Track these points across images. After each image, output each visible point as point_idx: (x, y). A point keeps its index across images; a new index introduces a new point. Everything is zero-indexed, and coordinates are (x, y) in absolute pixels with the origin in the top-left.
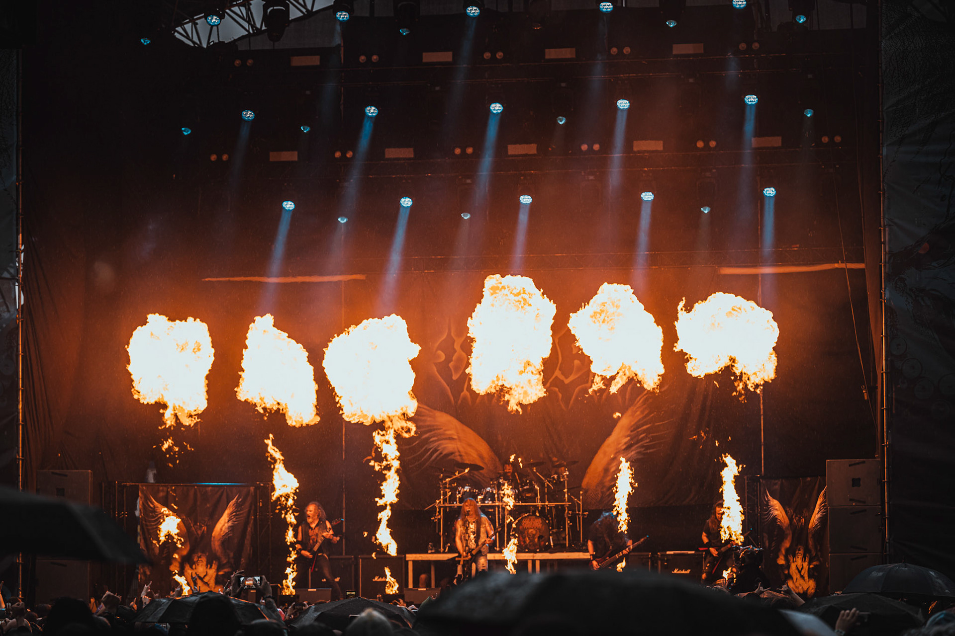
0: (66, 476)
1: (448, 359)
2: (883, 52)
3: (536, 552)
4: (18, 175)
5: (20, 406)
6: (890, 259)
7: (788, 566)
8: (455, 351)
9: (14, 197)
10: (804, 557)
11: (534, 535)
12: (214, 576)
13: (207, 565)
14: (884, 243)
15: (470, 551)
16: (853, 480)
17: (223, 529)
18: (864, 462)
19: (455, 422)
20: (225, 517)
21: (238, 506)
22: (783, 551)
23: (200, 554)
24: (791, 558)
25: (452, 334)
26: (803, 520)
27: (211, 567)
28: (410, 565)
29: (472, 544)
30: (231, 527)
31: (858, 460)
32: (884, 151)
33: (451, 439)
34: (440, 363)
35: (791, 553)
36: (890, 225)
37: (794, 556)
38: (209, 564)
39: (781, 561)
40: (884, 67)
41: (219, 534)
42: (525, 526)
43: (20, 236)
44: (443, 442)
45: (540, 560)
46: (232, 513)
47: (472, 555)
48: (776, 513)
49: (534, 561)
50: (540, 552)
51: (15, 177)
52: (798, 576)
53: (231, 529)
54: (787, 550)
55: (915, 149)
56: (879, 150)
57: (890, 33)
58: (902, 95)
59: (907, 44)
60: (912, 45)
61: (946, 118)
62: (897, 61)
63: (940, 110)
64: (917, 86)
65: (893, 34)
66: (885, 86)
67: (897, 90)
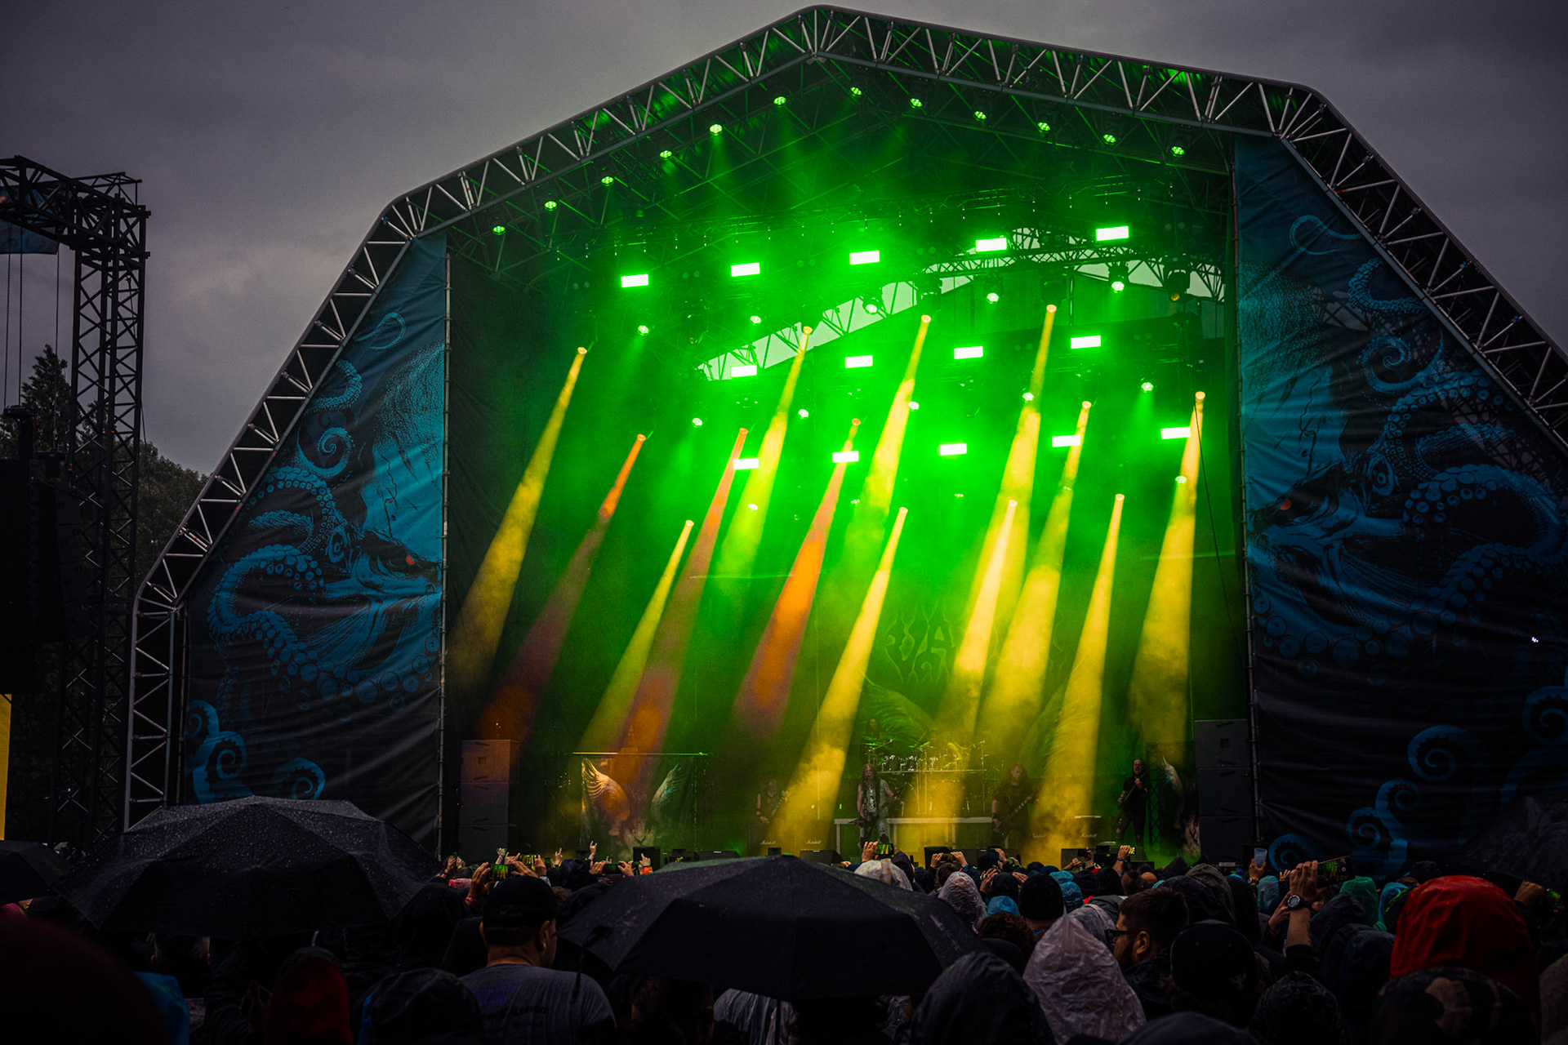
0: (488, 745)
1: (899, 643)
2: (1240, 312)
5: (443, 681)
7: (1184, 830)
8: (904, 635)
9: (441, 489)
10: (1196, 821)
11: (951, 801)
12: (653, 839)
13: (646, 829)
14: (1245, 501)
16: (1222, 741)
17: (663, 796)
18: (1232, 723)
19: (904, 699)
20: (664, 785)
21: (677, 774)
22: (1179, 816)
23: (639, 820)
24: (1186, 822)
25: (902, 620)
26: (1194, 785)
27: (649, 832)
28: (838, 828)
29: (872, 809)
30: (670, 794)
31: (1226, 721)
32: (1243, 409)
33: (901, 714)
34: (891, 646)
35: (1186, 817)
36: (1250, 483)
37: (1188, 821)
38: (648, 828)
39: (1176, 826)
40: (1241, 327)
41: (658, 802)
44: (897, 717)
45: (956, 824)
46: (671, 781)
48: (1172, 778)
49: (951, 825)
50: (957, 816)
51: (441, 470)
52: (1192, 840)
53: (670, 796)
54: (1181, 815)
55: (1275, 405)
56: (1238, 409)
57: (1247, 293)
58: (1261, 353)
59: (1264, 302)
60: (1270, 303)
61: (1306, 373)
62: (1255, 320)
63: (1299, 366)
64: (1274, 344)
65: (1250, 294)
66: (1243, 346)
67: (1256, 347)
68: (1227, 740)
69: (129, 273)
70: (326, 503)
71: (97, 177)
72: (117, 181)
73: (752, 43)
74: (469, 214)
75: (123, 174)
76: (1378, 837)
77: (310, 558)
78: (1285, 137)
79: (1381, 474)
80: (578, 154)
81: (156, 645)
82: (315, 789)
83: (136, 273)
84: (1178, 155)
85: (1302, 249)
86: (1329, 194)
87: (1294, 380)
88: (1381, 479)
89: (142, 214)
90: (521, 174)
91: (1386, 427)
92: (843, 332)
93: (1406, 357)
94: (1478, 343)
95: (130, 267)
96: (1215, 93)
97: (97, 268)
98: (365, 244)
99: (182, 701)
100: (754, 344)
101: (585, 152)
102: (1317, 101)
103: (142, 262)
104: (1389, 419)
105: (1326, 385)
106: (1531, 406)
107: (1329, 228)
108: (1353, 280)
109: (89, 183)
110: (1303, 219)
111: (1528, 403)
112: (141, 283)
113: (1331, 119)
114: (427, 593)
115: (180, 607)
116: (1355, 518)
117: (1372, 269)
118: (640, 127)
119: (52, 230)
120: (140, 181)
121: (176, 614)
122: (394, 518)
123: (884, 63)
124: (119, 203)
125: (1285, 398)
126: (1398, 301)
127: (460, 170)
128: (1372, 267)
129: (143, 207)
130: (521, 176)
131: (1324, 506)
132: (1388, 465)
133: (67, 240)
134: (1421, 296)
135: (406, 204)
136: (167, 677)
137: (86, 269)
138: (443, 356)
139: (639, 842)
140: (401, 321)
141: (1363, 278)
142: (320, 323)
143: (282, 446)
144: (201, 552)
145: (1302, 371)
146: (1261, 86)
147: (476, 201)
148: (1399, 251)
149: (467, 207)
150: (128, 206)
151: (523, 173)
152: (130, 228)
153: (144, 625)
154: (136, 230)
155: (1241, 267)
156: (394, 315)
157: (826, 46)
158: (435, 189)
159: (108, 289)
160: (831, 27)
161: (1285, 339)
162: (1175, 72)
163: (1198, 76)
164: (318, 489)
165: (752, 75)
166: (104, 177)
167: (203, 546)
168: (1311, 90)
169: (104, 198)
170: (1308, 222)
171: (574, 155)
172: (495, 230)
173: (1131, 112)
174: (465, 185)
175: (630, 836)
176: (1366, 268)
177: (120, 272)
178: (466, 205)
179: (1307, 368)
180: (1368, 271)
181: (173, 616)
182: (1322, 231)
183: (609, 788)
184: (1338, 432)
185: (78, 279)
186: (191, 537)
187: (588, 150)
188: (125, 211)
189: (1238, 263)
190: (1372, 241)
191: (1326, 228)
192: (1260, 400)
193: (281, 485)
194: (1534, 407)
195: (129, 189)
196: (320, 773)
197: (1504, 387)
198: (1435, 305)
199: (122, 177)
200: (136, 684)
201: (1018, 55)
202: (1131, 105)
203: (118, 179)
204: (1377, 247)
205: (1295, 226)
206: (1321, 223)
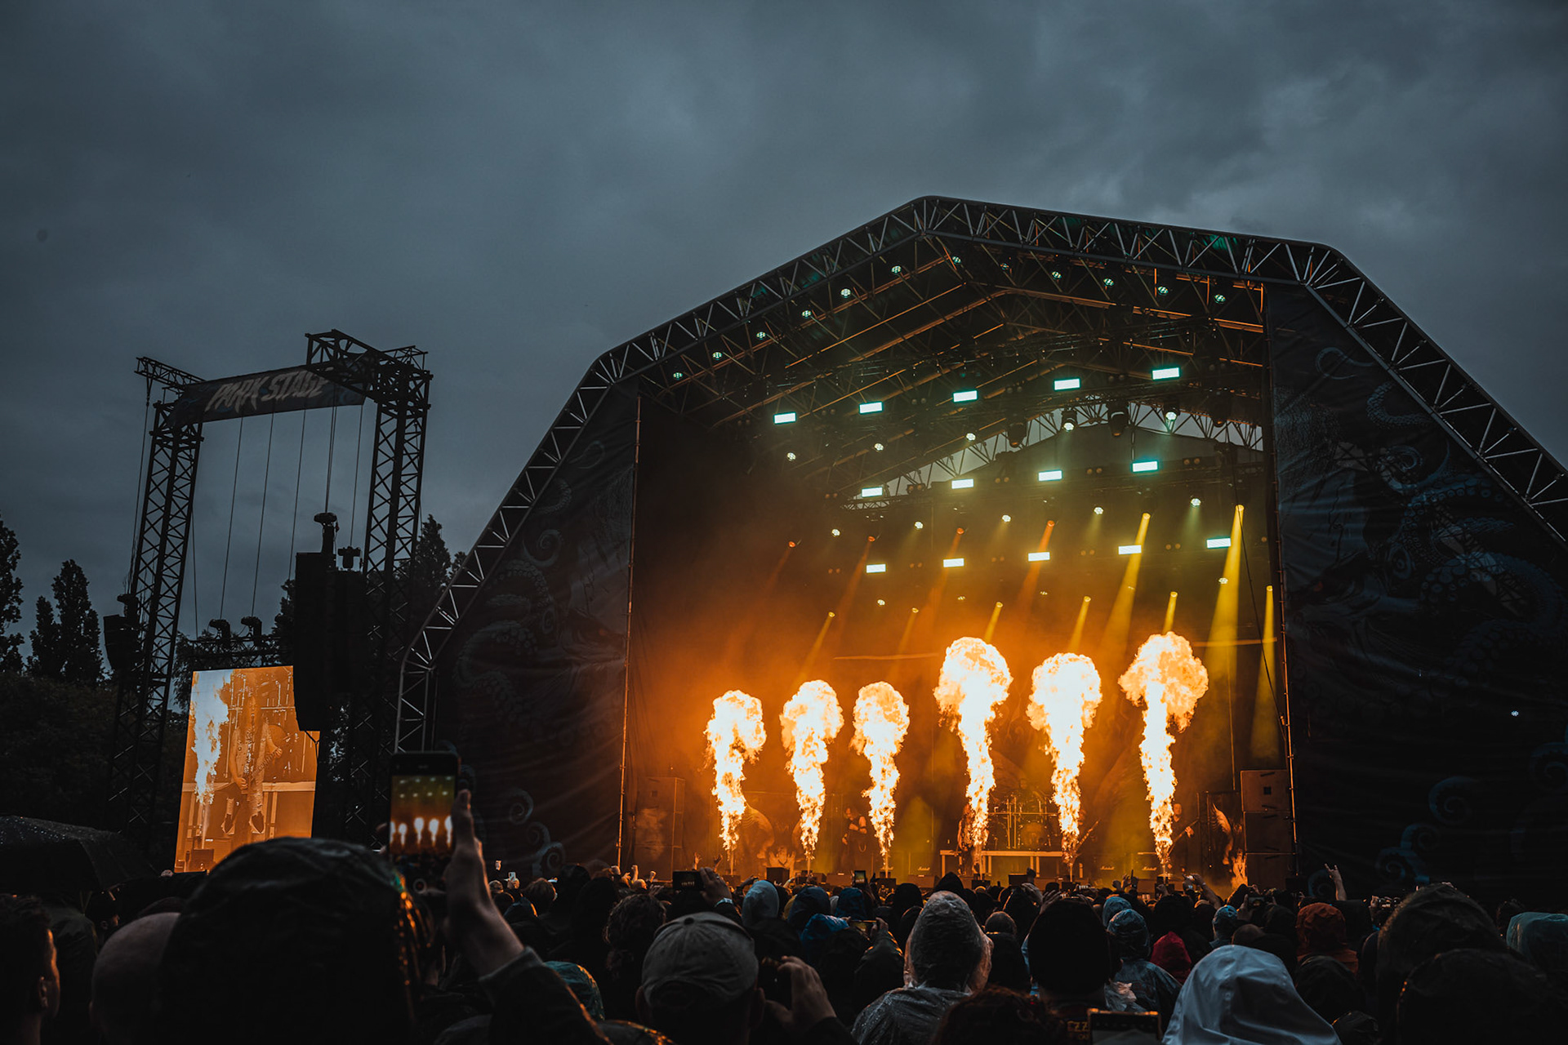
0: (659, 781)
2: (1275, 427)
3: (1036, 851)
4: (630, 560)
5: (625, 728)
6: (1288, 597)
7: (1231, 866)
9: (627, 575)
10: (1243, 859)
11: (1035, 838)
12: (792, 862)
15: (967, 845)
16: (1265, 788)
18: (1273, 773)
22: (1227, 854)
23: (781, 846)
24: (1233, 859)
26: (1241, 828)
27: (789, 857)
28: (943, 858)
31: (1268, 771)
32: (1280, 507)
35: (1233, 854)
37: (1236, 858)
38: (789, 853)
39: (1226, 862)
40: (1277, 439)
42: (1029, 830)
43: (630, 604)
45: (1040, 857)
47: (968, 848)
48: (1221, 822)
49: (1035, 857)
50: (1040, 850)
51: (628, 561)
52: (1240, 875)
54: (1230, 853)
55: (1307, 503)
56: (1275, 508)
57: (1281, 411)
58: (1294, 461)
59: (1296, 419)
60: (1301, 420)
61: (1333, 476)
62: (1288, 433)
63: (1327, 471)
64: (1306, 452)
65: (1283, 412)
66: (1279, 455)
67: (1289, 456)
68: (1270, 788)
69: (416, 420)
70: (542, 587)
71: (396, 350)
72: (409, 353)
73: (875, 227)
74: (655, 364)
75: (414, 347)
76: (1403, 873)
77: (527, 630)
78: (1309, 285)
79: (1400, 561)
80: (739, 315)
81: (415, 696)
82: (526, 813)
83: (420, 420)
84: (1220, 302)
85: (1327, 375)
86: (1348, 329)
87: (1322, 483)
88: (1400, 565)
89: (426, 377)
90: (695, 332)
91: (1403, 521)
92: (956, 474)
93: (1418, 462)
94: (1480, 450)
95: (415, 416)
96: (1249, 252)
97: (393, 416)
98: (578, 390)
99: (432, 741)
100: (888, 484)
101: (745, 314)
102: (1335, 256)
103: (425, 412)
104: (1406, 514)
105: (1351, 486)
106: (1527, 502)
107: (1349, 357)
108: (1371, 399)
109: (392, 354)
110: (1326, 351)
111: (1525, 500)
112: (423, 427)
113: (1347, 269)
114: (614, 659)
115: (433, 668)
116: (1379, 598)
117: (1386, 390)
118: (787, 293)
119: (360, 386)
120: (427, 353)
121: (430, 673)
122: (591, 600)
123: (977, 236)
124: (410, 368)
125: (1315, 497)
126: (1409, 417)
127: (650, 332)
128: (1387, 388)
129: (428, 372)
130: (695, 333)
131: (1351, 589)
132: (1407, 554)
133: (371, 395)
134: (1430, 411)
135: (609, 358)
136: (421, 722)
137: (385, 417)
138: (632, 473)
139: (781, 864)
140: (602, 447)
141: (1379, 398)
142: (543, 450)
143: (512, 543)
144: (450, 625)
145: (1330, 474)
146: (1287, 246)
147: (661, 353)
148: (1408, 375)
149: (654, 358)
150: (417, 371)
151: (697, 330)
152: (418, 387)
153: (409, 680)
154: (422, 389)
155: (1275, 390)
156: (597, 442)
157: (934, 226)
158: (631, 346)
159: (400, 431)
160: (937, 214)
161: (1314, 449)
162: (1216, 237)
163: (1234, 239)
164: (536, 577)
165: (874, 250)
166: (401, 350)
167: (451, 620)
168: (1329, 248)
169: (399, 365)
170: (1330, 353)
171: (736, 317)
172: (675, 375)
173: (1181, 268)
174: (654, 342)
175: (774, 859)
176: (1381, 390)
177: (407, 420)
178: (653, 357)
179: (1334, 473)
180: (1383, 393)
181: (428, 675)
182: (1343, 360)
183: (758, 820)
184: (1362, 525)
185: (379, 424)
186: (444, 614)
187: (747, 312)
188: (415, 375)
189: (1273, 388)
190: (1386, 367)
191: (1346, 357)
192: (1294, 499)
193: (509, 574)
194: (1530, 503)
195: (419, 358)
196: (530, 800)
197: (1504, 487)
198: (1442, 419)
199: (413, 350)
200: (401, 726)
201: (1086, 228)
202: (1180, 263)
203: (410, 350)
204: (1390, 372)
205: (1320, 356)
206: (1342, 353)
